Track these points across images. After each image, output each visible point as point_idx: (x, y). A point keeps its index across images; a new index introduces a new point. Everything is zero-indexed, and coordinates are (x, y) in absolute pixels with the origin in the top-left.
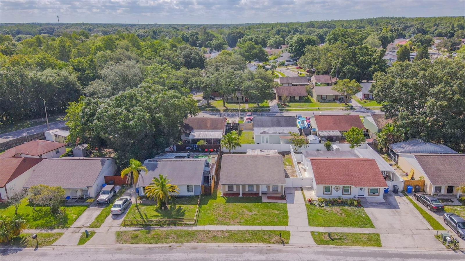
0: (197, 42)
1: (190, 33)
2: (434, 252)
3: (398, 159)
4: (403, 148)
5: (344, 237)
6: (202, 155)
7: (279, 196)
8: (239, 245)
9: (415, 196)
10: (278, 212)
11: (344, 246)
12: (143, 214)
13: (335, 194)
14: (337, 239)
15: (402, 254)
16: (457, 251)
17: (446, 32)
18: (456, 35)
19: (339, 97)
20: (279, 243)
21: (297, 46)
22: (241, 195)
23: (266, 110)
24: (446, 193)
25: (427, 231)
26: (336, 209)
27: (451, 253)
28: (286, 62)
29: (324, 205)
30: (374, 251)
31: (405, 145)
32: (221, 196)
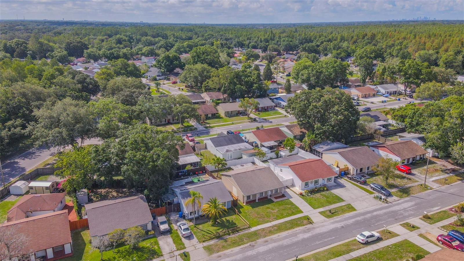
0: (28, 52)
1: (16, 43)
2: (380, 206)
3: (322, 155)
4: (322, 148)
5: (337, 210)
6: (193, 177)
7: (281, 195)
8: (290, 231)
9: (348, 177)
10: (290, 206)
11: (341, 216)
12: (206, 231)
13: (312, 186)
14: (335, 213)
15: (368, 211)
16: (388, 203)
17: (261, 46)
18: (268, 49)
19: (240, 112)
20: (309, 224)
21: (166, 62)
22: (257, 201)
23: (194, 130)
24: (360, 173)
25: (368, 196)
26: (318, 195)
27: (387, 205)
28: (157, 77)
29: (309, 194)
30: (356, 213)
31: (322, 146)
32: (244, 204)
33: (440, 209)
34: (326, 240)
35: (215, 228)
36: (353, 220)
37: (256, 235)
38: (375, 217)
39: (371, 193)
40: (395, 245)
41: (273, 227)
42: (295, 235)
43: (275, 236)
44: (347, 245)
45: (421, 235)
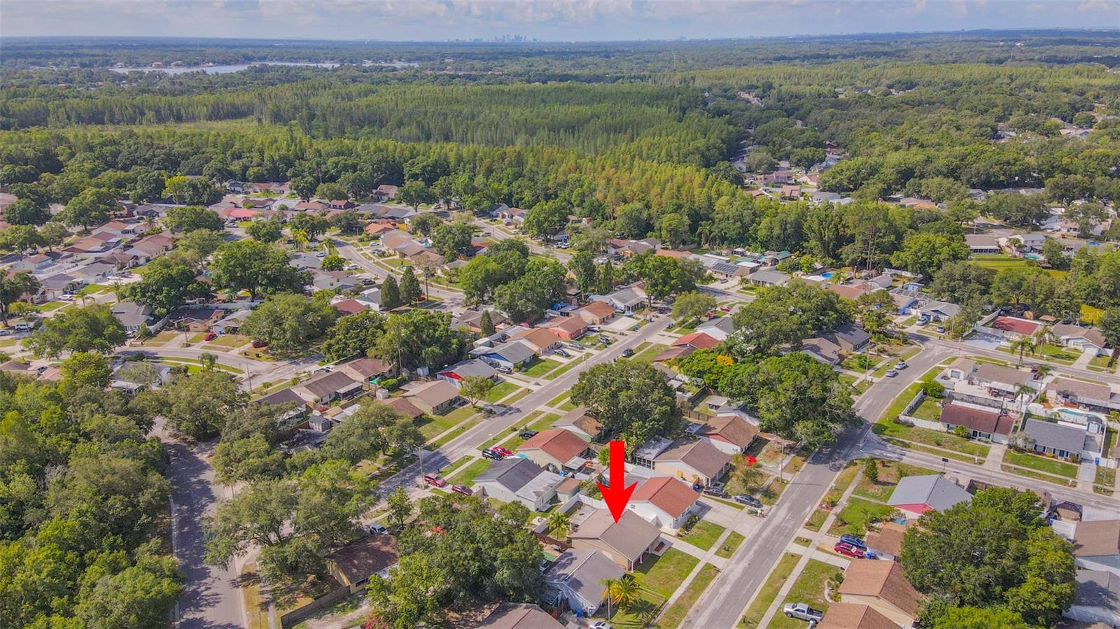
2: (762, 524)
3: (656, 466)
4: (650, 454)
5: (729, 544)
7: (659, 543)
9: (706, 492)
10: (680, 555)
11: (737, 550)
13: (680, 518)
14: (729, 548)
15: (756, 534)
22: (641, 563)
25: (741, 513)
26: (696, 530)
29: (687, 532)
30: (748, 542)
31: (647, 451)
32: (632, 572)
33: (811, 509)
34: (748, 586)
35: (631, 616)
36: (752, 552)
37: (680, 608)
38: (767, 540)
39: (742, 508)
40: (806, 568)
41: (688, 589)
42: (715, 593)
43: (705, 595)
44: (769, 584)
45: (818, 549)
